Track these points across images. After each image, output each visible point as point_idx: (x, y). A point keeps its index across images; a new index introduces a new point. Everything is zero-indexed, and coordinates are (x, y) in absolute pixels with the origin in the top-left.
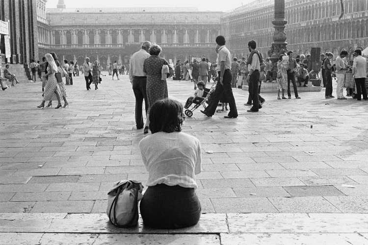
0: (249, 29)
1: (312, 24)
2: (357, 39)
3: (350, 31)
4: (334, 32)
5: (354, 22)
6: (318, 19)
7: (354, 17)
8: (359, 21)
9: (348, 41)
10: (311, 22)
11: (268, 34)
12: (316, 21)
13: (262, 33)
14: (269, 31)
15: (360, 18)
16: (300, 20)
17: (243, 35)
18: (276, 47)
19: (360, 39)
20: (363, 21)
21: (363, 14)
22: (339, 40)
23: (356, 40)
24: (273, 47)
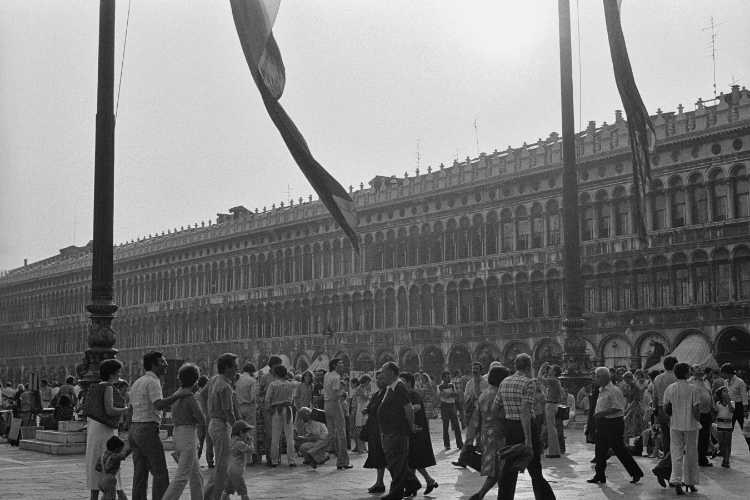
0: (39, 316)
1: (172, 308)
2: (259, 340)
3: (246, 323)
4: (214, 326)
5: (252, 307)
6: (182, 299)
7: (252, 297)
8: (261, 306)
9: (241, 344)
10: (168, 305)
11: (79, 327)
12: (179, 303)
13: (67, 323)
14: (82, 319)
15: (264, 299)
16: (148, 300)
17: (26, 326)
18: (94, 358)
19: (265, 340)
20: (269, 305)
21: (270, 291)
22: (225, 342)
23: (258, 342)
24: (87, 357)
